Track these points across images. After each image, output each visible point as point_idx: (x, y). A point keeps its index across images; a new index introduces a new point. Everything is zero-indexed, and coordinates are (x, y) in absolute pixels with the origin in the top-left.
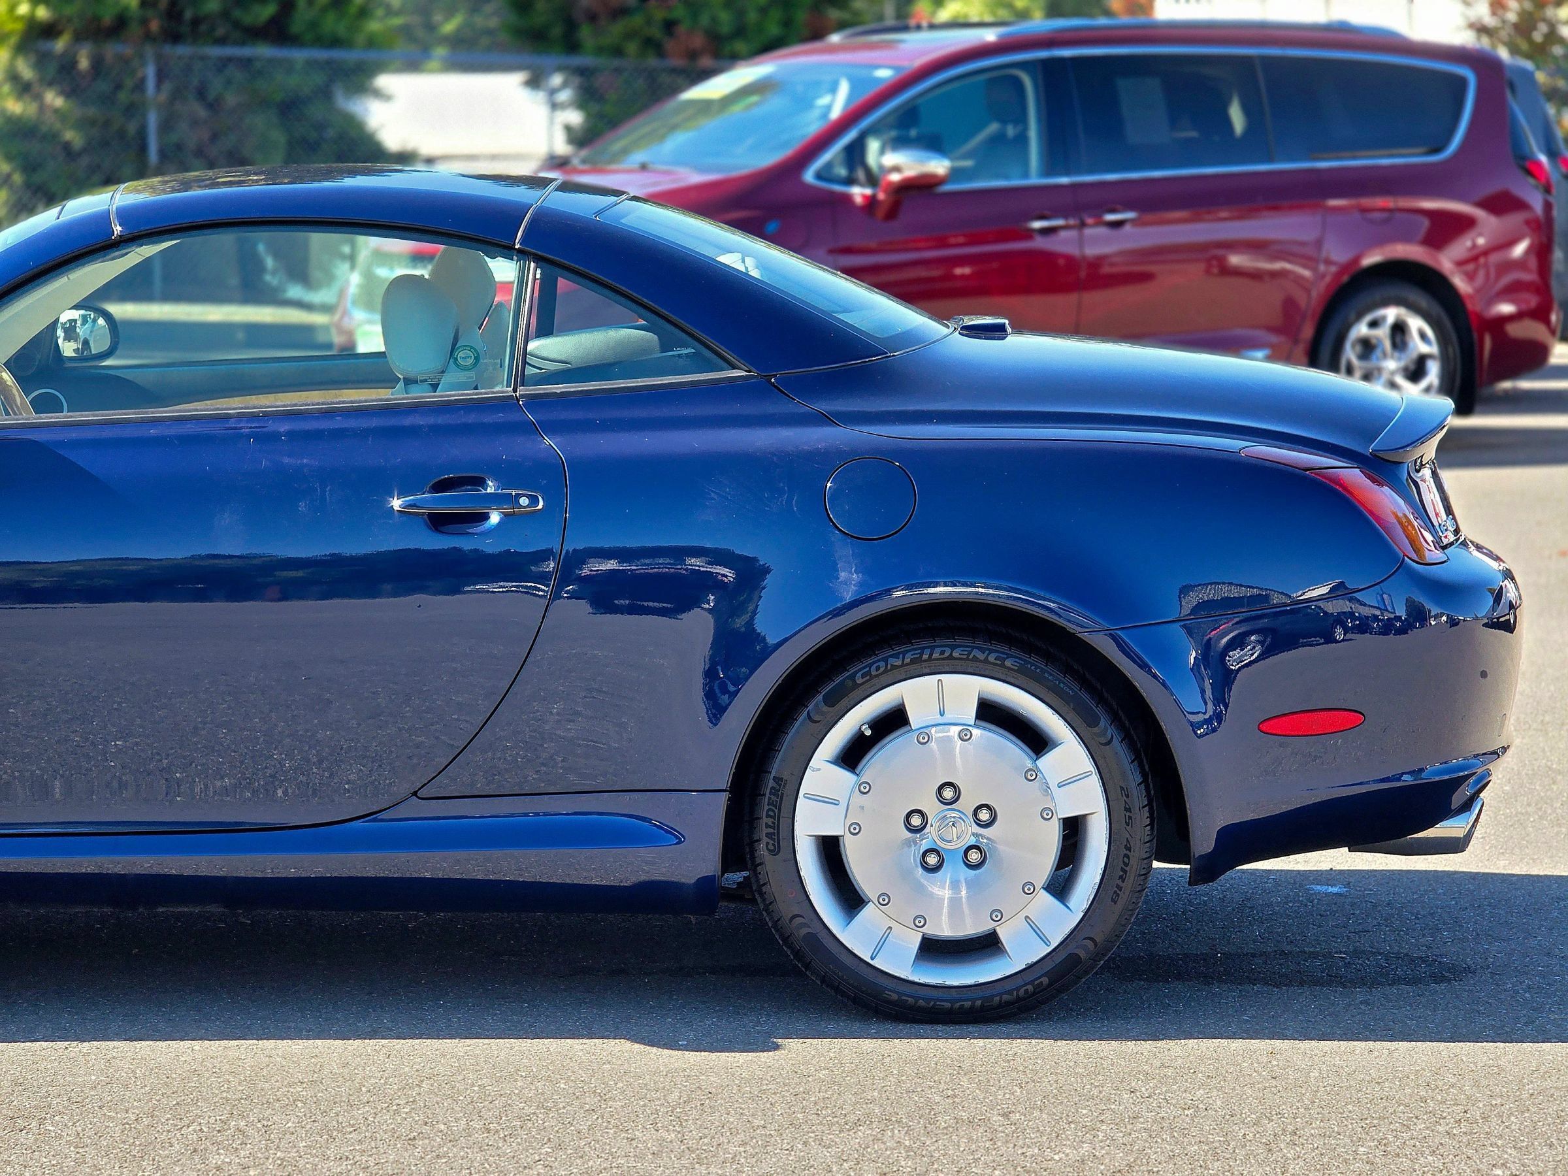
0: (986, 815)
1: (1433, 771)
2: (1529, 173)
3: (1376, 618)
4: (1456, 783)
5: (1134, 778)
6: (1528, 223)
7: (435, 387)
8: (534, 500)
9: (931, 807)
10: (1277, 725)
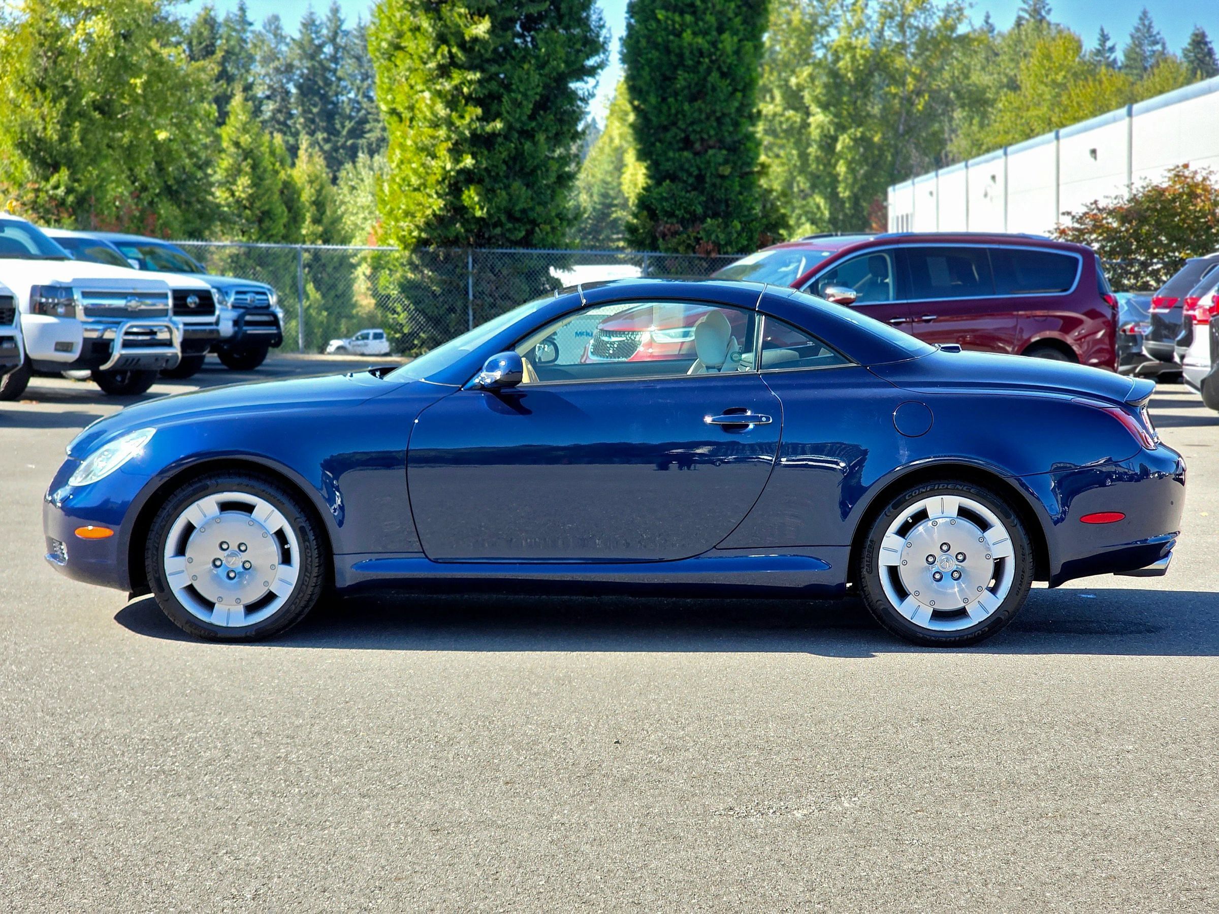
0: (962, 557)
1: (1152, 540)
2: (1105, 300)
3: (1126, 473)
4: (1162, 545)
5: (1025, 542)
6: (1104, 323)
7: (719, 370)
8: (768, 419)
9: (937, 552)
10: (1088, 518)
